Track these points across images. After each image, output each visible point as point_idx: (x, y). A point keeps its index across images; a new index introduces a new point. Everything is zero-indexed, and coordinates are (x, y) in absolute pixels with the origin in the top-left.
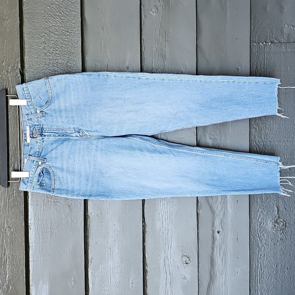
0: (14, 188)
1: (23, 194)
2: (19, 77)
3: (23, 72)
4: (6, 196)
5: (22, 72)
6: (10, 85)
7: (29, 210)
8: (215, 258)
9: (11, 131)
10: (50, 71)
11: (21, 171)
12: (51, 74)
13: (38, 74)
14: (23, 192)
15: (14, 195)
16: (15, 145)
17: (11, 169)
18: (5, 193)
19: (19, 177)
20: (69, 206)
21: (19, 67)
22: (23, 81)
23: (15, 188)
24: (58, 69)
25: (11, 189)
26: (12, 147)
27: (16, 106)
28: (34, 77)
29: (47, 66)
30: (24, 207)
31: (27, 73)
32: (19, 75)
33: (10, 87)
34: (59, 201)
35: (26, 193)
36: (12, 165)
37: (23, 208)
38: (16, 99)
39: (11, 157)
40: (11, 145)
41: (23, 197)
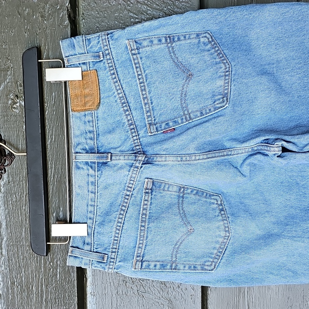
0: (56, 262)
1: (74, 275)
2: (66, 27)
3: (75, 18)
4: (42, 278)
5: (72, 15)
6: (48, 45)
7: (88, 306)
9: (51, 142)
10: (131, 14)
11: (71, 222)
12: (132, 20)
13: (106, 21)
14: (75, 269)
17: (52, 219)
18: (39, 272)
19: (69, 235)
20: (170, 301)
21: (67, 4)
22: (75, 33)
23: (59, 263)
24: (148, 8)
25: (51, 264)
26: (54, 175)
27: (61, 82)
28: (98, 27)
29: (124, 3)
30: (78, 304)
31: (84, 19)
32: (67, 22)
33: (49, 48)
34: (149, 290)
35: (81, 272)
36: (52, 214)
37: (76, 305)
38: (61, 67)
39: (52, 197)
40: (51, 171)
41: (76, 282)
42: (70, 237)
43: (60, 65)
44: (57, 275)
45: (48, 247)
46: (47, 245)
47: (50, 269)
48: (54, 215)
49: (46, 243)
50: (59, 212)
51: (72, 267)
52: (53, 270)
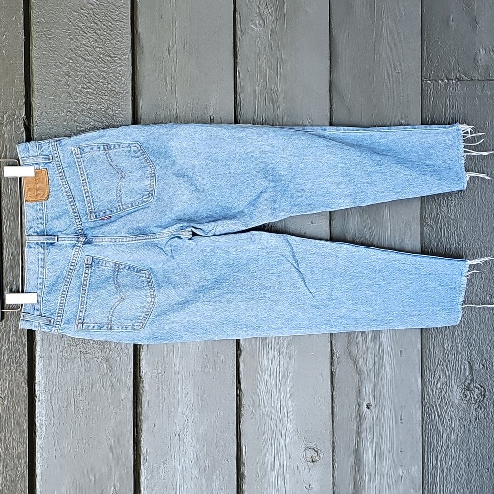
0: (10, 327)
1: (25, 338)
2: (22, 133)
3: (29, 125)
5: (27, 123)
6: (6, 147)
7: (36, 366)
8: (362, 451)
9: (6, 226)
10: (77, 124)
11: (23, 292)
12: (78, 128)
13: (56, 128)
14: (26, 330)
15: (9, 340)
16: (13, 252)
17: (6, 290)
19: (21, 303)
20: (108, 360)
21: (23, 116)
22: (29, 139)
23: (12, 328)
24: (91, 120)
25: (5, 329)
26: (9, 255)
27: (16, 178)
28: (48, 133)
29: (72, 115)
30: (28, 362)
31: (37, 126)
32: (23, 129)
33: (6, 150)
34: (90, 351)
35: (31, 334)
36: (7, 286)
37: (26, 362)
38: (17, 166)
39: (6, 272)
40: (7, 251)
41: (26, 343)
42: (22, 305)
43: (16, 163)
44: (9, 338)
45: (3, 313)
46: (2, 312)
47: (4, 334)
48: (8, 288)
49: (1, 310)
50: (13, 285)
51: (24, 329)
52: (6, 334)
